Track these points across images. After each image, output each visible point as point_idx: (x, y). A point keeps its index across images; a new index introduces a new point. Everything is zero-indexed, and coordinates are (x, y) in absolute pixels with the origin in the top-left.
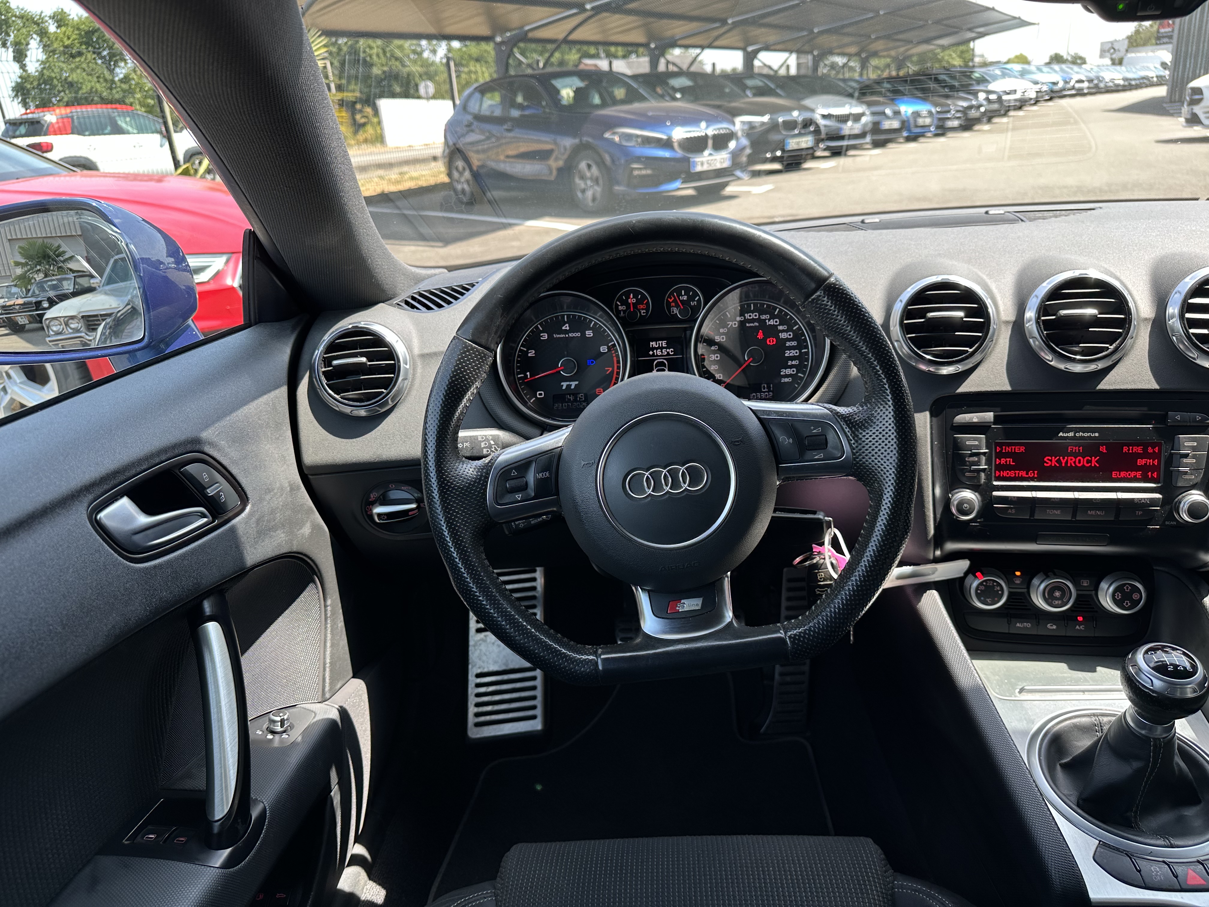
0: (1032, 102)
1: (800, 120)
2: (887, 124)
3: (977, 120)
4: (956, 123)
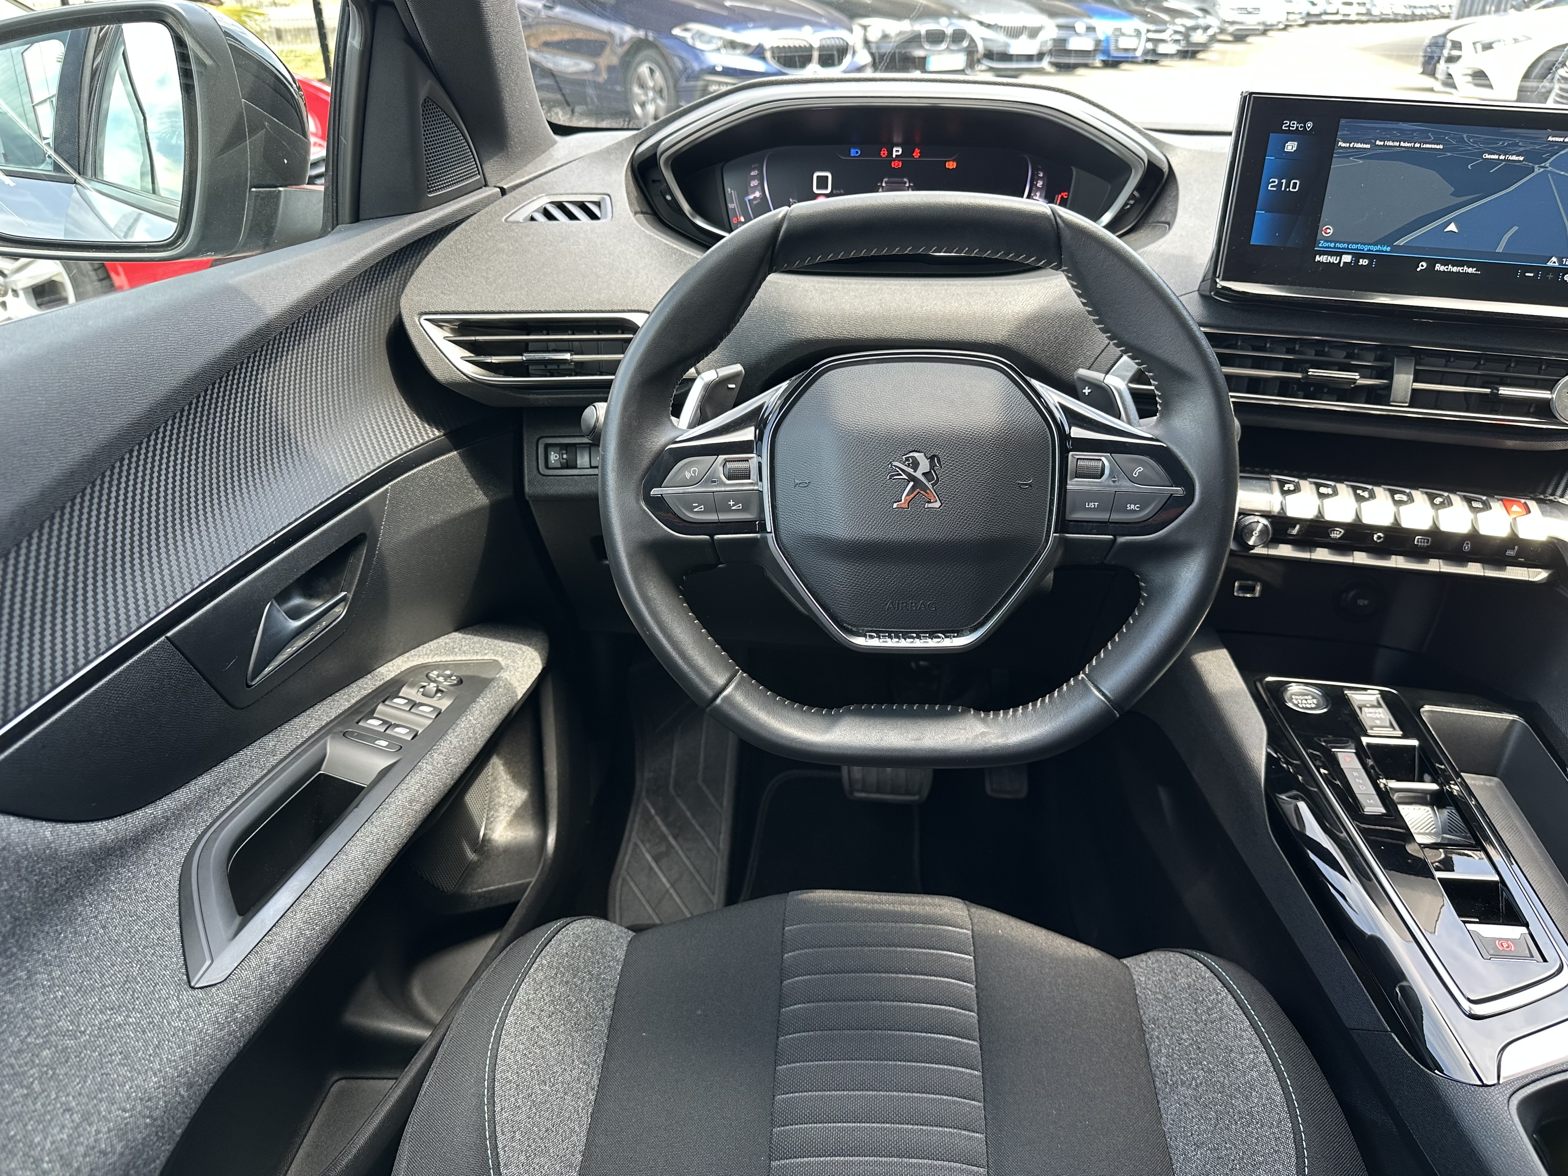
1: (949, 31)
2: (1075, 44)
3: (1204, 47)
4: (1171, 48)
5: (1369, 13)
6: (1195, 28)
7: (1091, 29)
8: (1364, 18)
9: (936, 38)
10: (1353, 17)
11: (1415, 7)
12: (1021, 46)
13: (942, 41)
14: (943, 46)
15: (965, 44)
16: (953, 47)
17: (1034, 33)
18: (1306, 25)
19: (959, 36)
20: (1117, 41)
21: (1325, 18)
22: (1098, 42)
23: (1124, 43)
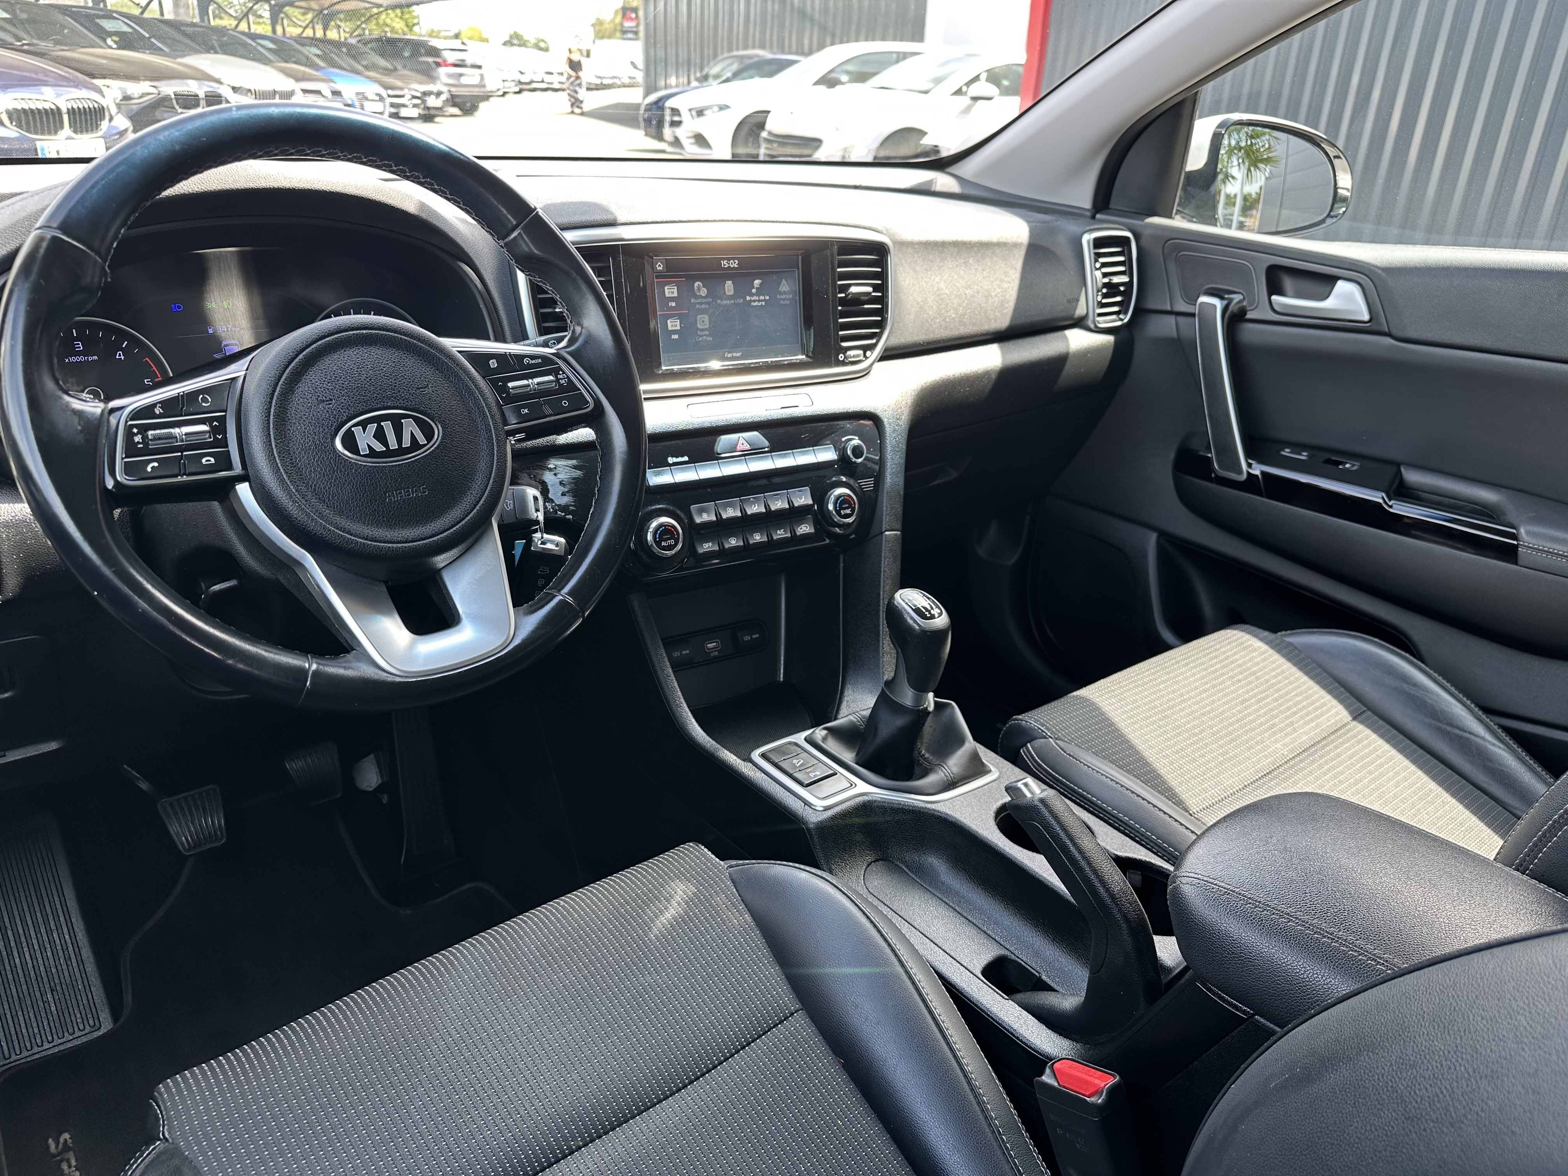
0: (501, 93)
7: (336, 93)
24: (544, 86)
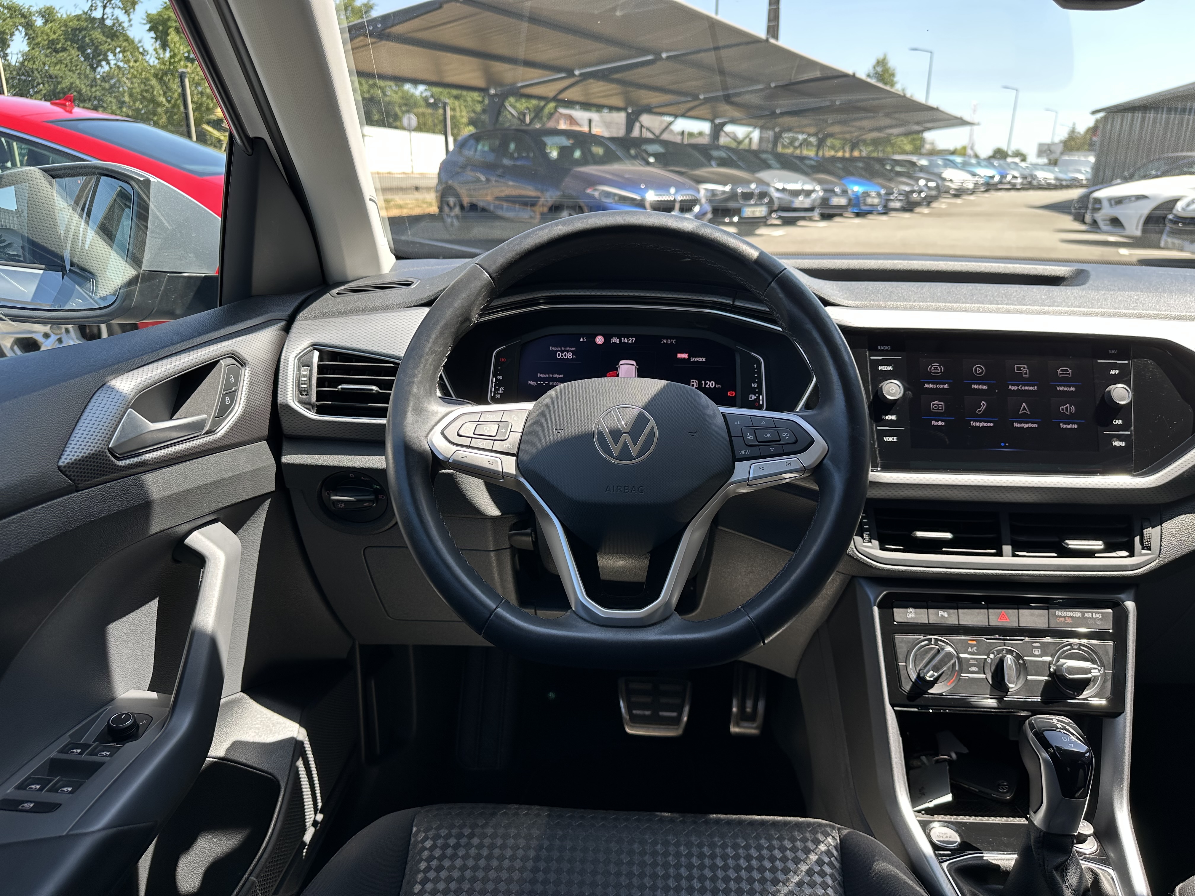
0: (970, 192)
1: (757, 191)
2: (836, 201)
3: (918, 204)
4: (898, 205)
5: (1030, 183)
6: (913, 192)
7: (845, 192)
8: (1027, 187)
9: (748, 196)
10: (1018, 187)
11: (1062, 180)
12: (801, 202)
13: (752, 198)
14: (752, 202)
15: (766, 200)
16: (758, 203)
17: (808, 193)
18: (987, 191)
19: (763, 195)
20: (865, 200)
21: (1000, 186)
22: (850, 200)
23: (869, 201)
24: (1008, 186)
